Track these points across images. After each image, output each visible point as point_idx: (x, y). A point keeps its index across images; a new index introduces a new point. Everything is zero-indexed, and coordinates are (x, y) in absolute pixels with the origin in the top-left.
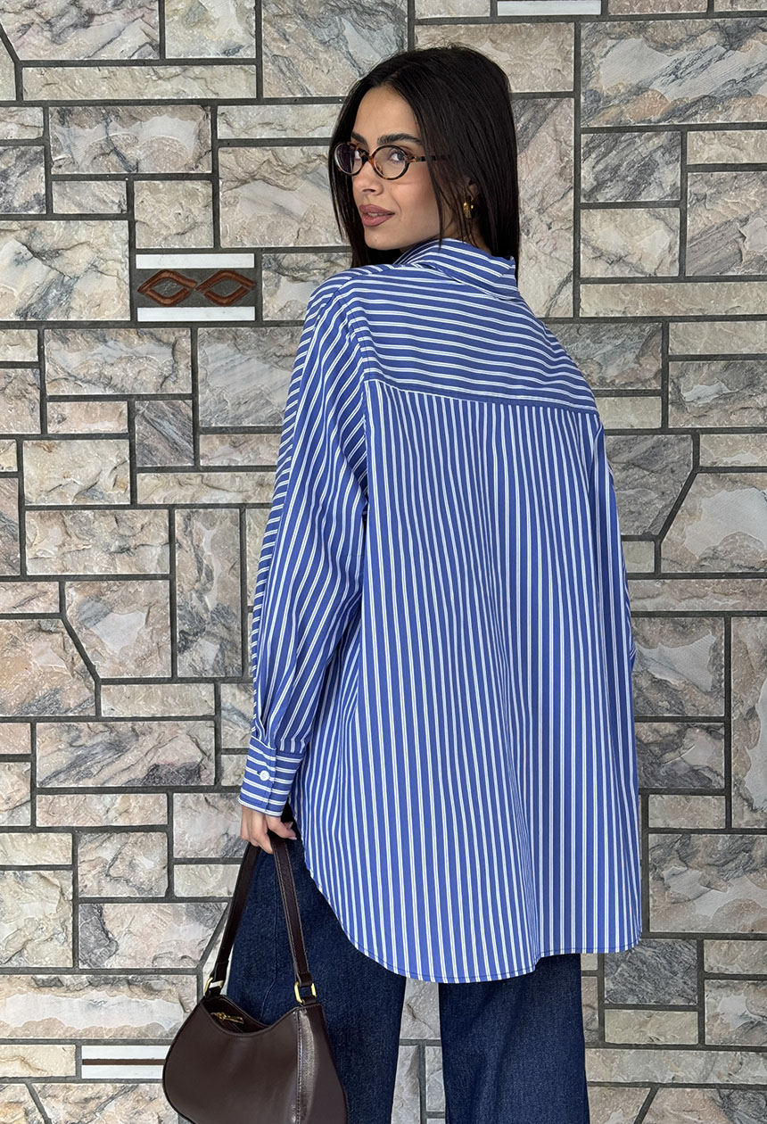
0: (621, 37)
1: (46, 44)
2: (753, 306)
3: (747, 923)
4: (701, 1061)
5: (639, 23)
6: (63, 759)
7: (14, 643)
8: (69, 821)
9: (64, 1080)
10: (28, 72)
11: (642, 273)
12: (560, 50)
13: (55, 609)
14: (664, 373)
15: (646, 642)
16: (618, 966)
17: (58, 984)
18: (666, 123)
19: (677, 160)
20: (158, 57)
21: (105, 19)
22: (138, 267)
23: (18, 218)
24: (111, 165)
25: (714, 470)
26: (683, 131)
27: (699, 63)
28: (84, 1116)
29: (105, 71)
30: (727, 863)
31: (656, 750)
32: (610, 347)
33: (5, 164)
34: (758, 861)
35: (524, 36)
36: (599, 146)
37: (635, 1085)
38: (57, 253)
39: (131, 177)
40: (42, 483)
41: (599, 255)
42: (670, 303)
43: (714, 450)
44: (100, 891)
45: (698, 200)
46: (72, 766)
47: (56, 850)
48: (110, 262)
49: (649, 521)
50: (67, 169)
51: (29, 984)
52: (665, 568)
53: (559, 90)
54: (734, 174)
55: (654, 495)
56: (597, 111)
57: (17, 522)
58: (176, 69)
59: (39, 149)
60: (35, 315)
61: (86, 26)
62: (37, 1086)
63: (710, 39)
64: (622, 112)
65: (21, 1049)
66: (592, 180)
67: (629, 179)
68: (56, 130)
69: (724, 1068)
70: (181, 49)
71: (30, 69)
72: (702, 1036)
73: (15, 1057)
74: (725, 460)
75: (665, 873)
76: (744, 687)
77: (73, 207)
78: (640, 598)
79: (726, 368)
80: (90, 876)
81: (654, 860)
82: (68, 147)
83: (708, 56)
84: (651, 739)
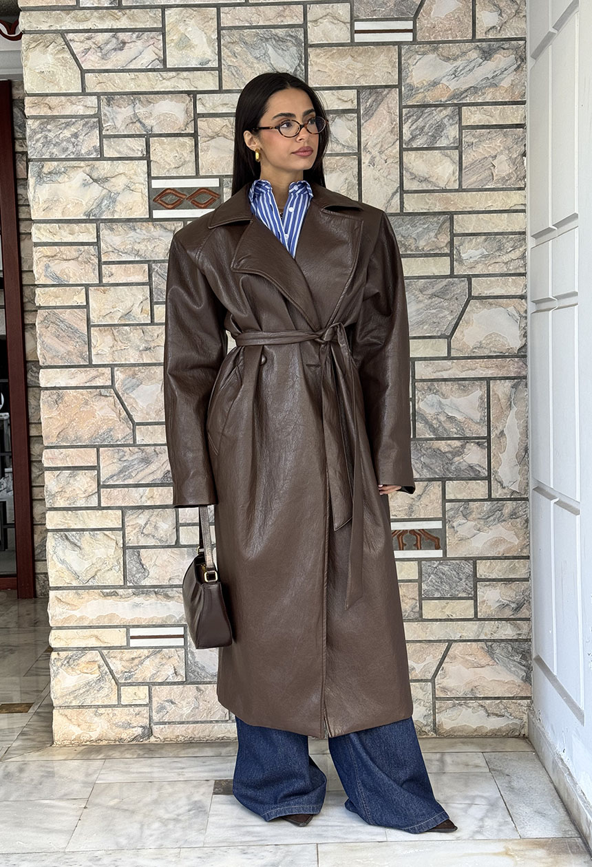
0: (424, 54)
1: (99, 60)
2: (500, 205)
3: (500, 550)
4: (476, 627)
5: (434, 45)
6: (115, 468)
7: (86, 403)
8: (120, 504)
9: (120, 648)
10: (87, 76)
11: (438, 187)
12: (390, 62)
13: (109, 383)
14: (451, 243)
15: (443, 395)
16: (430, 576)
17: (116, 594)
18: (450, 102)
19: (456, 123)
20: (163, 67)
21: (132, 45)
22: (153, 187)
23: (84, 160)
24: (137, 129)
25: (479, 298)
26: (459, 106)
27: (467, 69)
28: (132, 668)
29: (132, 75)
30: (489, 517)
31: (450, 456)
32: (421, 229)
33: (77, 129)
34: (506, 516)
35: (370, 54)
36: (413, 115)
37: (440, 641)
38: (106, 179)
39: (148, 136)
40: (100, 311)
41: (414, 177)
42: (454, 204)
43: (479, 287)
44: (138, 542)
45: (468, 145)
46: (121, 472)
47: (113, 519)
48: (137, 185)
49: (445, 328)
50: (112, 132)
51: (99, 595)
52: (453, 354)
53: (390, 84)
54: (488, 130)
55: (447, 312)
56: (411, 96)
57: (86, 334)
58: (173, 74)
59: (96, 120)
60: (95, 215)
61: (121, 49)
62: (105, 652)
63: (474, 55)
64: (425, 96)
65: (95, 631)
66: (409, 134)
67: (430, 134)
68: (105, 109)
69: (488, 630)
70: (176, 62)
71: (89, 74)
72: (476, 613)
73: (92, 636)
74: (486, 292)
75: (455, 524)
76: (498, 419)
77: (116, 153)
78: (439, 371)
79: (486, 240)
80: (132, 534)
81: (449, 517)
82: (112, 119)
83: (472, 65)
84: (447, 450)
